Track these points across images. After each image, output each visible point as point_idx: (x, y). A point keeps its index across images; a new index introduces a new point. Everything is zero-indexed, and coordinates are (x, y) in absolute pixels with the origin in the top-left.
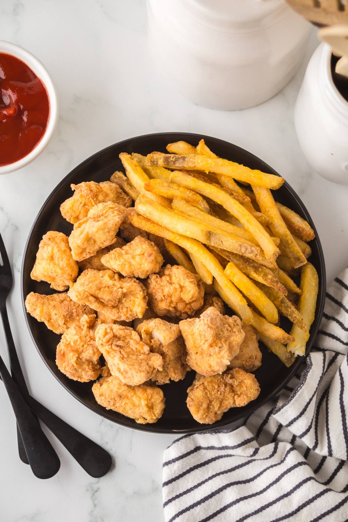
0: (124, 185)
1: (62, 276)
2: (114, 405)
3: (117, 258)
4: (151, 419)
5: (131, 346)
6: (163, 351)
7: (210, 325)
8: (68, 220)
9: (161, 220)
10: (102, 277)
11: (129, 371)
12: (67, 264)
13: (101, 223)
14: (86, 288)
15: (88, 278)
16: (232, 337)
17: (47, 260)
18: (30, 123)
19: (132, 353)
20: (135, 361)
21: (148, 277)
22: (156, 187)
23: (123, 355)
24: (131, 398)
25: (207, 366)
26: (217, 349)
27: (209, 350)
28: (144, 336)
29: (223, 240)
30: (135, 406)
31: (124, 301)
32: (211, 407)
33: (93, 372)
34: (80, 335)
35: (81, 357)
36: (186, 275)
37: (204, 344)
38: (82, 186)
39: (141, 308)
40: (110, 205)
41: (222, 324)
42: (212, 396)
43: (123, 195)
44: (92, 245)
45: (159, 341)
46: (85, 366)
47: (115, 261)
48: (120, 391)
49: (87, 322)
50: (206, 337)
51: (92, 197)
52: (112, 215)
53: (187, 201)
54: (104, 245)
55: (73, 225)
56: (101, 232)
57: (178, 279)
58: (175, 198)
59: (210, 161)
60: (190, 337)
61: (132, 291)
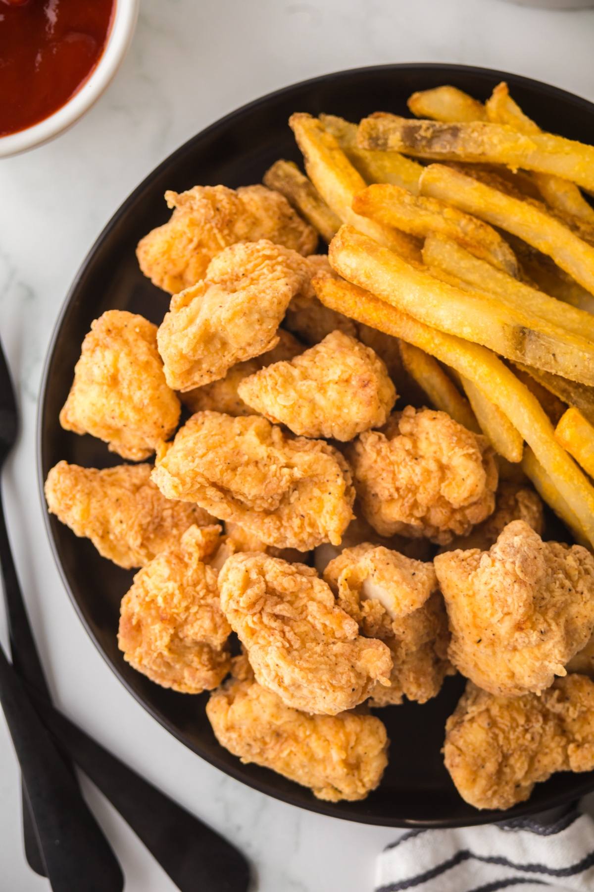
0: (300, 196)
1: (139, 428)
2: (262, 753)
3: (280, 390)
4: (352, 791)
5: (310, 618)
6: (391, 631)
7: (521, 575)
8: (156, 281)
9: (397, 293)
10: (239, 435)
11: (305, 685)
12: (151, 399)
13: (240, 297)
14: (199, 465)
15: (205, 437)
16: (574, 605)
17: (101, 384)
18: (64, 27)
19: (312, 635)
20: (322, 659)
21: (357, 438)
22: (384, 205)
23: (289, 642)
24: (304, 740)
25: (504, 675)
26: (534, 636)
27: (512, 636)
28: (343, 592)
29: (557, 352)
30: (315, 760)
31: (296, 499)
32: (507, 770)
33: (210, 673)
34: (181, 580)
35: (181, 635)
36: (455, 438)
37: (500, 621)
38: (193, 198)
39: (339, 520)
40: (264, 249)
41: (550, 571)
42: (509, 743)
43: (297, 223)
44: (218, 354)
45: (383, 606)
46: (192, 657)
47: (276, 398)
48: (279, 723)
49: (198, 545)
50: (508, 606)
51: (219, 226)
52: (270, 276)
53: (463, 244)
54: (246, 355)
55: (168, 297)
56: (241, 321)
57: (433, 448)
58: (430, 235)
59: (523, 140)
60: (463, 601)
61: (317, 475)
